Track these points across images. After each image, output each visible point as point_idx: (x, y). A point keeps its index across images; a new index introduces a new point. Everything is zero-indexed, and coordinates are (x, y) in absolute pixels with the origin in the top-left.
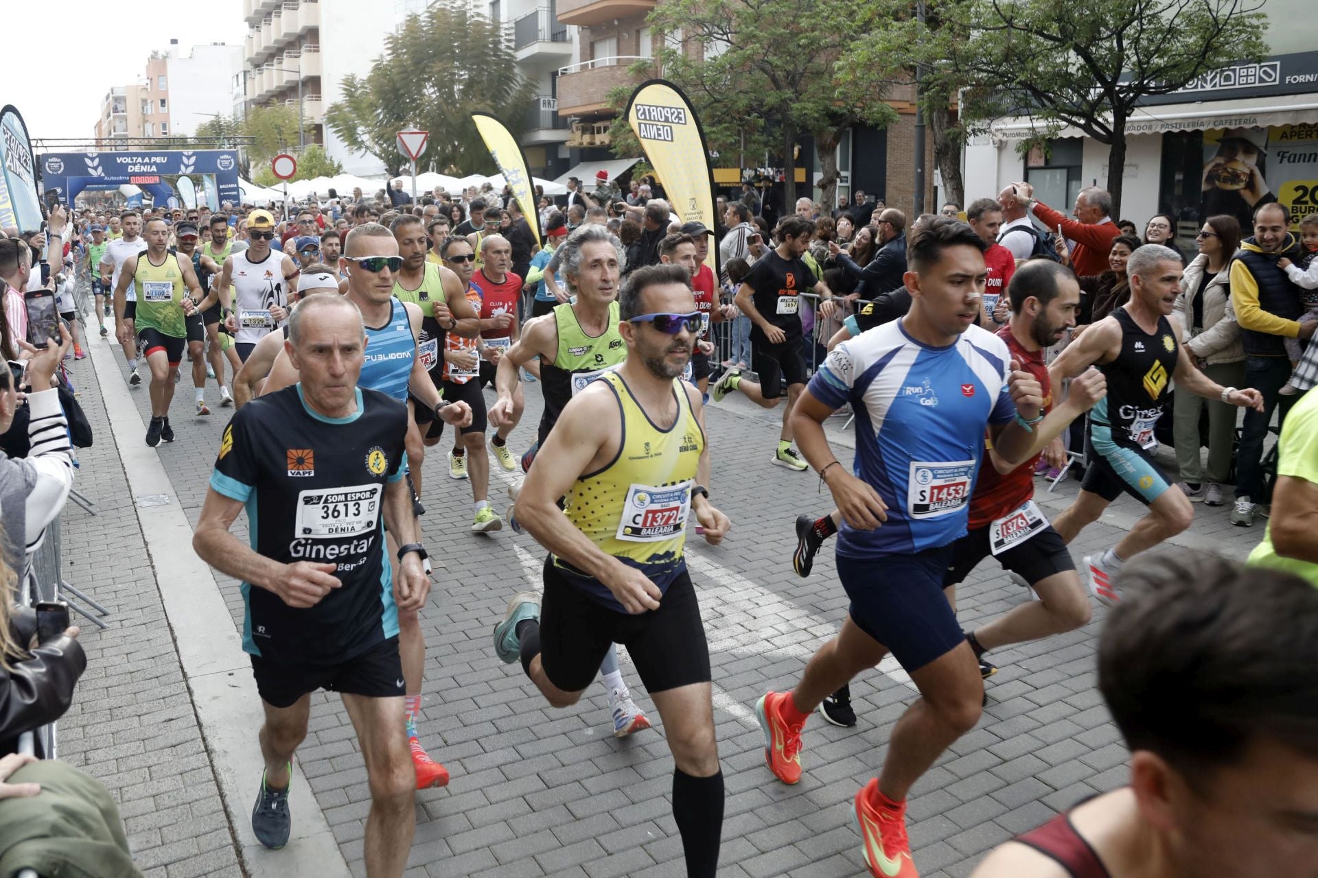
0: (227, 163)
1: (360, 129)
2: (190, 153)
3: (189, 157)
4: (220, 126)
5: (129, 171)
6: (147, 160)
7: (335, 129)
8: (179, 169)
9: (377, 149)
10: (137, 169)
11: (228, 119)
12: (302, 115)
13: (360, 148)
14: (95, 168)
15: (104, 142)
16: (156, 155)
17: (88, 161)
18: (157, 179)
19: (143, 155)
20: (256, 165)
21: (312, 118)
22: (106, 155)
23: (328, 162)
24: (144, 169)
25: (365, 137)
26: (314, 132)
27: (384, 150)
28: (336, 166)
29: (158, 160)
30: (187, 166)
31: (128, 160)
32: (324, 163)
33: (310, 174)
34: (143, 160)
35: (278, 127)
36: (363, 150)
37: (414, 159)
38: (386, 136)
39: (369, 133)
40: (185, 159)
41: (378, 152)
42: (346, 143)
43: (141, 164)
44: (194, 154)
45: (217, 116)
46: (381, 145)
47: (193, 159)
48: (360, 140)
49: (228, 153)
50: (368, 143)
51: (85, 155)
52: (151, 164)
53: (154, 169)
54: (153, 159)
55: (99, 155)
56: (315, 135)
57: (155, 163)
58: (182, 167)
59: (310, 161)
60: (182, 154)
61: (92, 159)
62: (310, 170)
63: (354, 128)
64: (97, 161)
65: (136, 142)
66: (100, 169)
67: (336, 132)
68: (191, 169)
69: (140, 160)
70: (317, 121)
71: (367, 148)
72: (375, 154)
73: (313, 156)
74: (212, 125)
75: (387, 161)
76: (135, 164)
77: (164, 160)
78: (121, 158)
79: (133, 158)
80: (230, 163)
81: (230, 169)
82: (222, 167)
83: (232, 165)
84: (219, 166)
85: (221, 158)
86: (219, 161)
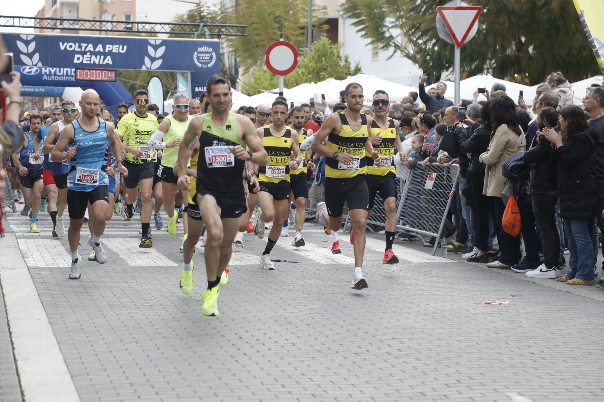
0: (206, 57)
1: (389, 21)
2: (158, 42)
3: (156, 48)
4: (202, 18)
5: (76, 61)
6: (100, 48)
7: (355, 20)
8: (143, 63)
9: (411, 50)
10: (86, 60)
11: (213, 9)
12: (312, 5)
13: (387, 46)
14: (30, 56)
15: (45, 23)
16: (113, 41)
17: (21, 45)
18: (112, 75)
19: (95, 42)
20: (246, 71)
21: (325, 8)
22: (46, 37)
23: (342, 63)
24: (96, 60)
25: (395, 32)
26: (326, 27)
27: (420, 50)
28: (353, 68)
29: (115, 49)
30: (153, 60)
31: (75, 47)
32: (337, 64)
33: (317, 77)
34: (95, 48)
35: (278, 20)
36: (392, 49)
37: (459, 44)
38: (423, 27)
39: (401, 27)
40: (151, 50)
41: (412, 52)
42: (369, 40)
43: (92, 53)
44: (164, 43)
45: (198, 4)
46: (415, 44)
47: (161, 51)
48: (387, 35)
49: (209, 45)
50: (399, 40)
51: (17, 37)
52: (105, 54)
53: (109, 61)
54: (109, 48)
55: (37, 38)
56: (327, 31)
57: (110, 53)
58: (147, 60)
59: (319, 60)
60: (146, 42)
61: (27, 43)
62: (318, 73)
63: (382, 17)
64: (32, 46)
65: (88, 25)
66: (37, 57)
67: (355, 24)
68: (158, 63)
69: (90, 47)
70: (332, 14)
71: (397, 47)
72: (408, 56)
73: (322, 55)
74: (191, 16)
75: (423, 65)
76: (83, 53)
77: (123, 49)
78: (66, 44)
79: (82, 44)
80: (211, 58)
81: (210, 65)
82: (200, 63)
83: (214, 61)
84: (196, 61)
85: (199, 50)
86: (196, 54)
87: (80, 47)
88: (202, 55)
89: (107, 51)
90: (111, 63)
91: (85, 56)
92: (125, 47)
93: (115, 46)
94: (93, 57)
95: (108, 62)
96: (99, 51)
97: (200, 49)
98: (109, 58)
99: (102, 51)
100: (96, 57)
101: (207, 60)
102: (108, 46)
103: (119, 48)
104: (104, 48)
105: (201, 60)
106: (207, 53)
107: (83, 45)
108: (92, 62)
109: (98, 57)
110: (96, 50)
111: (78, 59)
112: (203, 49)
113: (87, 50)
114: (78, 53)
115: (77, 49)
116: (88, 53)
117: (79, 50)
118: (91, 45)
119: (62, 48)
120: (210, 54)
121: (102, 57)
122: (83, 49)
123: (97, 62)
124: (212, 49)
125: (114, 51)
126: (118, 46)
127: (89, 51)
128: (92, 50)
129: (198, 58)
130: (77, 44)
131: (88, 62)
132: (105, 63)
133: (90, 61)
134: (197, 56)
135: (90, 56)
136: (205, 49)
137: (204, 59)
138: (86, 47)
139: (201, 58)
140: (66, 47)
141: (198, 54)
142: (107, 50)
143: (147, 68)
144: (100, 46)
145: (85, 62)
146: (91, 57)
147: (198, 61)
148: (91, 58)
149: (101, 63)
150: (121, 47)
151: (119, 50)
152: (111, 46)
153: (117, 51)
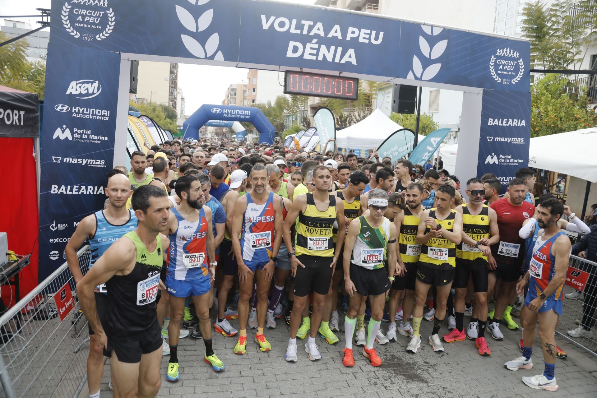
0: (509, 66)
2: (437, 32)
5: (290, 54)
6: (336, 32)
8: (409, 67)
10: (309, 52)
14: (202, 38)
19: (329, 19)
24: (327, 54)
29: (363, 35)
30: (426, 62)
31: (291, 27)
34: (327, 31)
43: (322, 41)
44: (446, 33)
52: (345, 45)
53: (351, 57)
54: (352, 33)
55: (215, 5)
57: (354, 44)
58: (416, 63)
60: (418, 30)
61: (196, 11)
68: (434, 69)
69: (319, 29)
76: (305, 39)
77: (376, 39)
78: (272, 18)
79: (303, 22)
80: (517, 69)
81: (514, 81)
82: (499, 75)
83: (520, 75)
84: (493, 72)
85: (498, 54)
86: (493, 59)
87: (300, 26)
88: (503, 62)
89: (348, 38)
90: (354, 63)
91: (309, 46)
92: (382, 34)
93: (363, 31)
94: (323, 48)
95: (349, 60)
96: (335, 38)
97: (499, 52)
98: (351, 51)
99: (340, 37)
100: (329, 50)
101: (510, 71)
102: (351, 29)
103: (370, 35)
104: (344, 33)
105: (501, 70)
106: (511, 59)
107: (307, 24)
108: (320, 58)
109: (333, 48)
110: (330, 36)
111: (295, 49)
112: (505, 53)
113: (312, 33)
114: (295, 37)
115: (293, 30)
116: (315, 41)
117: (298, 32)
118: (320, 25)
119: (266, 26)
120: (515, 62)
121: (340, 49)
122: (305, 32)
123: (330, 59)
124: (518, 54)
125: (361, 40)
126: (369, 31)
127: (317, 36)
128: (323, 35)
129: (496, 66)
130: (294, 21)
131: (314, 58)
132: (343, 61)
133: (317, 55)
134: (495, 63)
135: (316, 46)
136: (506, 52)
137: (506, 70)
138: (311, 28)
139: (501, 67)
140: (272, 25)
141: (496, 60)
142: (349, 36)
143: (416, 78)
144: (337, 27)
145: (306, 56)
146: (319, 47)
147: (496, 73)
148: (318, 50)
149: (337, 60)
150: (374, 33)
151: (369, 39)
152: (356, 30)
153: (367, 41)
